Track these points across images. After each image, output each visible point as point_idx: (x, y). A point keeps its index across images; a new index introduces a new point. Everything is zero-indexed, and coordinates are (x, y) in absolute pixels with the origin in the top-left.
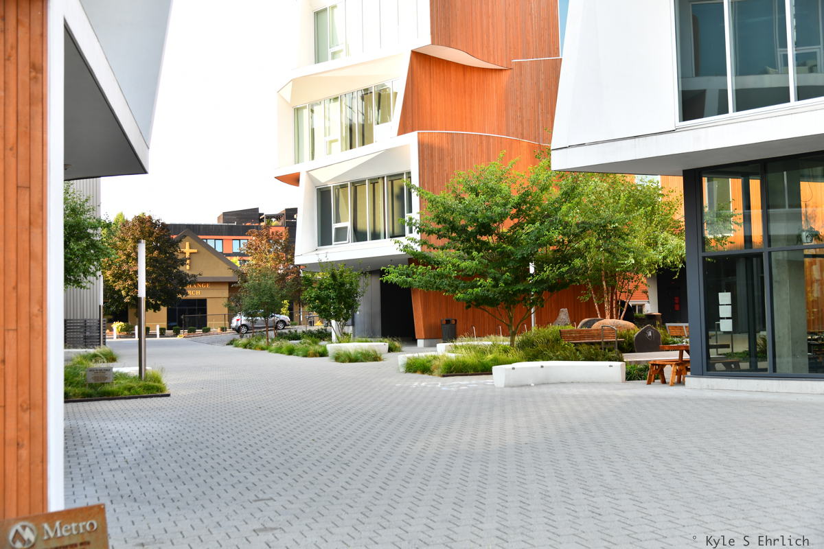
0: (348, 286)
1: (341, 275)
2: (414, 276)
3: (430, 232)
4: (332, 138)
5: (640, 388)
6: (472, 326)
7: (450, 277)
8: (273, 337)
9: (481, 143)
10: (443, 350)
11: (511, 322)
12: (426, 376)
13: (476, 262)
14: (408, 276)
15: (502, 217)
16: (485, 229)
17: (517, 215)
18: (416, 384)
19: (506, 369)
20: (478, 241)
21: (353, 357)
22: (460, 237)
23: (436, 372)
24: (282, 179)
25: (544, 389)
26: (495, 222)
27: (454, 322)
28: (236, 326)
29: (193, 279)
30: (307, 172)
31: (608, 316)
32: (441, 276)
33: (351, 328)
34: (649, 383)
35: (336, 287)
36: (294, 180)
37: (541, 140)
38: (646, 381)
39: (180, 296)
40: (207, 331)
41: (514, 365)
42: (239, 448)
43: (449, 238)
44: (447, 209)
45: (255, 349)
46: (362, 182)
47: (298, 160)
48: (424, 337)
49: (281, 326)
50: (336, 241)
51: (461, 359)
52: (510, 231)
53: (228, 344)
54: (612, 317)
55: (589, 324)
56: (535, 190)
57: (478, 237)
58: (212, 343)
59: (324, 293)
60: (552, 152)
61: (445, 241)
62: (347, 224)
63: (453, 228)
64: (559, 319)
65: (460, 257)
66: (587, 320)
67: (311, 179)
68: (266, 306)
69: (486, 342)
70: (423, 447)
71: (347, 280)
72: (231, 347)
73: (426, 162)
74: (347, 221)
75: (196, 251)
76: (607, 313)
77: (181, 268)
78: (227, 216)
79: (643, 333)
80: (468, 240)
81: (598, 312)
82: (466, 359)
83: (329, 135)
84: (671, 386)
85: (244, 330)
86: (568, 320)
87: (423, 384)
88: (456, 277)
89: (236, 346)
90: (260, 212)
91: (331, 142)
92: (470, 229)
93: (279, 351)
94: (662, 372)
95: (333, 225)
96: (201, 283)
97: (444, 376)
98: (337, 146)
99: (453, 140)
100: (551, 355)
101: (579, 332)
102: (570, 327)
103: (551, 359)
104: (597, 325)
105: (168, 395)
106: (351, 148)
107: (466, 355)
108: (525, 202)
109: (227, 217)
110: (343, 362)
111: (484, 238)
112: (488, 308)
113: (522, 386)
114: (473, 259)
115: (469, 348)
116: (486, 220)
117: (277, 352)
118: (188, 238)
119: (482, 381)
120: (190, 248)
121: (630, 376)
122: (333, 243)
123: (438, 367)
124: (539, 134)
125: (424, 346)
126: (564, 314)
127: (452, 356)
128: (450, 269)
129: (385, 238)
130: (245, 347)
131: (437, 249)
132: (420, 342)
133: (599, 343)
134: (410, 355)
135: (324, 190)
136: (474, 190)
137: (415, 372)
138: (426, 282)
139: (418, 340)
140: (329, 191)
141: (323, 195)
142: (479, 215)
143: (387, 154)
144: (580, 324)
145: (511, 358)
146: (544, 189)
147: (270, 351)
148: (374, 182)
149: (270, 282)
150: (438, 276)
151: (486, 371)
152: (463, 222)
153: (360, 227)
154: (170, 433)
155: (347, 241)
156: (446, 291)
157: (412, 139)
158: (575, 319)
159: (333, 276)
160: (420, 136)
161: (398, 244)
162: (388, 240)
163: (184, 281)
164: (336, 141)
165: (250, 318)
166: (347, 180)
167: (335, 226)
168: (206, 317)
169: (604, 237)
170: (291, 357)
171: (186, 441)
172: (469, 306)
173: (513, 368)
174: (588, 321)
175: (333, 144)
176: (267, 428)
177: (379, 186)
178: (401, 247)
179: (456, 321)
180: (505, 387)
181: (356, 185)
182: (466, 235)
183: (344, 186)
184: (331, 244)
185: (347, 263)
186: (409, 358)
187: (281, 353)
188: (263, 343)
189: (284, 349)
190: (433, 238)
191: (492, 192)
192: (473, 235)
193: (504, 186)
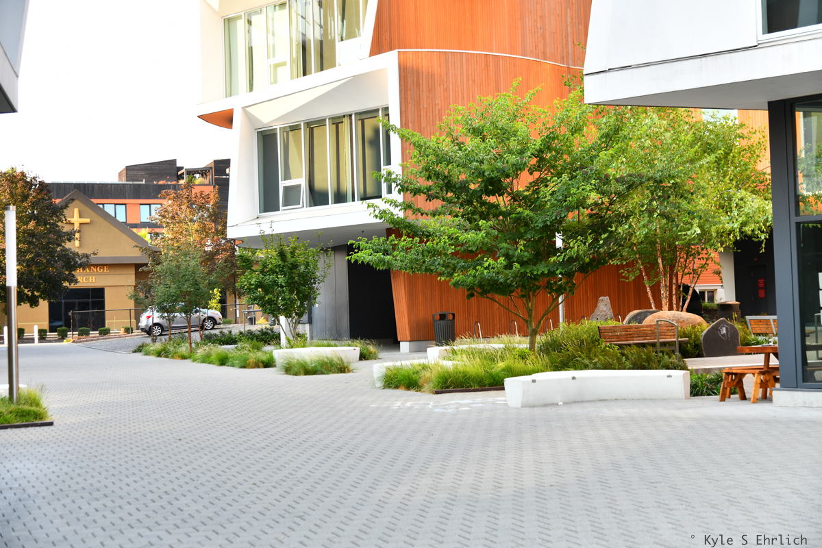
0: (302, 268)
1: (293, 253)
2: (395, 253)
3: (417, 192)
4: (277, 60)
5: (710, 406)
6: (476, 323)
7: (446, 254)
8: (199, 340)
9: (487, 66)
10: (436, 357)
11: (530, 316)
12: (412, 392)
13: (483, 233)
14: (386, 253)
15: (518, 168)
16: (494, 185)
17: (538, 167)
18: (398, 404)
19: (523, 382)
20: (483, 203)
21: (311, 366)
22: (458, 198)
23: (426, 387)
24: (208, 118)
25: (577, 410)
26: (508, 176)
27: (450, 317)
28: (147, 325)
29: (84, 260)
30: (244, 108)
31: (665, 307)
32: (434, 253)
33: (307, 326)
34: (723, 399)
35: (285, 270)
36: (224, 119)
37: (570, 63)
38: (718, 397)
39: (66, 284)
40: (105, 332)
41: (534, 376)
42: (150, 496)
43: (443, 200)
44: (442, 159)
45: (173, 357)
46: (321, 122)
47: (230, 92)
48: (409, 338)
49: (209, 324)
50: (286, 204)
51: (461, 369)
52: (528, 189)
53: (135, 352)
54: (671, 308)
55: (639, 318)
56: (564, 131)
57: (485, 197)
58: (112, 350)
59: (269, 279)
60: (586, 79)
61: (437, 204)
62: (301, 181)
63: (449, 185)
64: (597, 312)
65: (459, 226)
66: (636, 312)
67: (249, 117)
68: (187, 297)
69: (495, 344)
70: (408, 492)
71: (301, 260)
72: (139, 356)
73: (409, 92)
74: (300, 176)
75: (87, 220)
76: (665, 301)
77: (68, 245)
78: (131, 171)
79: (715, 330)
80: (470, 202)
81: (652, 301)
82: (468, 369)
83: (274, 56)
84: (754, 402)
85: (157, 331)
86: (610, 313)
87: (408, 404)
88: (454, 254)
89: (147, 354)
90: (178, 165)
91: (277, 66)
92: (472, 186)
93: (206, 359)
94: (740, 384)
95: (280, 182)
96: (96, 266)
97: (437, 393)
98: (284, 72)
99: (447, 61)
100: (587, 361)
101: (626, 329)
102: (612, 323)
103: (586, 367)
104: (650, 320)
105: (51, 424)
106: (305, 74)
107: (468, 363)
108: (549, 148)
109: (130, 173)
110: (296, 374)
111: (492, 199)
112: (498, 297)
113: (546, 405)
114: (478, 229)
115: (472, 354)
116: (496, 174)
117: (203, 362)
118: (76, 202)
119: (490, 399)
120: (80, 217)
121: (697, 390)
122: (281, 208)
123: (428, 381)
124: (567, 52)
125: (410, 351)
126: (604, 305)
127: (449, 365)
128: (445, 243)
129: (353, 200)
130: (159, 355)
131: (427, 214)
132: (405, 346)
133: (653, 345)
134: (390, 364)
135: (268, 133)
136: (477, 132)
137: (397, 387)
138: (411, 261)
139: (401, 343)
140: (275, 135)
141: (267, 140)
142: (485, 167)
143: (356, 82)
144: (627, 318)
145: (530, 367)
146: (576, 130)
147: (194, 360)
148: (337, 121)
149: (193, 263)
150: (429, 252)
151: (496, 384)
152: (462, 177)
153: (318, 185)
154: (54, 477)
155: (300, 206)
156: (441, 274)
157: (389, 61)
158: (619, 312)
159: (282, 255)
160: (402, 56)
161: (371, 210)
162: (358, 203)
163: (72, 263)
164: (284, 64)
165: (166, 314)
166: (301, 118)
167: (283, 184)
168: (104, 313)
169: (659, 197)
170: (224, 368)
171: (75, 487)
172: (472, 295)
173: (534, 381)
174: (638, 314)
175: (278, 69)
176: (189, 468)
177: (345, 128)
178: (377, 212)
179: (454, 315)
180: (522, 407)
181: (312, 126)
182: (467, 196)
183: (295, 128)
184: (278, 209)
185: (300, 236)
186: (388, 368)
187: (210, 363)
188: (184, 349)
189: (213, 357)
190: (421, 201)
191: (504, 135)
192: (477, 195)
193: (520, 126)
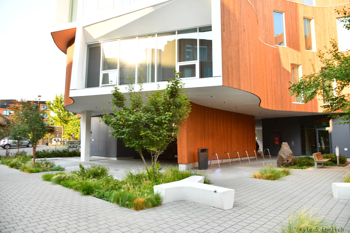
28: (3, 145)
30: (83, 27)
48: (186, 162)
50: (104, 83)
74: (115, 68)
85: (8, 147)
89: (3, 163)
95: (101, 71)
109: (2, 102)
129: (153, 81)
130: (12, 166)
132: (183, 167)
139: (180, 165)
140: (99, 47)
167: (102, 73)
184: (99, 86)
